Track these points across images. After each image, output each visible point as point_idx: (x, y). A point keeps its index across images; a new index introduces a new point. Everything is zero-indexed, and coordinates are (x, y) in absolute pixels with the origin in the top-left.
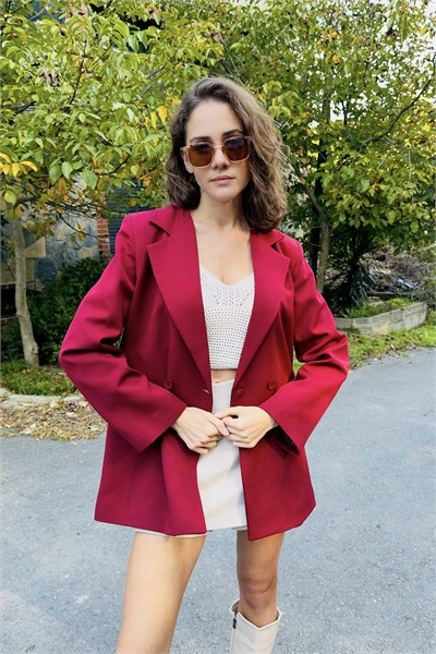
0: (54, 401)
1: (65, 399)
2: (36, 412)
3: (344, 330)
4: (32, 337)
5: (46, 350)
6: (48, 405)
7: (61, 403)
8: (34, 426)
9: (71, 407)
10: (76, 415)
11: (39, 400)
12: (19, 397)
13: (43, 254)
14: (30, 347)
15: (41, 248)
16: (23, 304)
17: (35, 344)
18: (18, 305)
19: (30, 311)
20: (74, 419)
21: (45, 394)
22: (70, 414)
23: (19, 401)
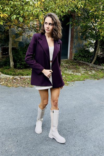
0: (11, 77)
1: (15, 77)
2: (6, 79)
3: (101, 69)
4: (13, 61)
5: (16, 64)
6: (10, 78)
7: (13, 78)
8: (3, 82)
9: (15, 79)
10: (16, 81)
11: (8, 76)
12: (3, 75)
13: (21, 40)
14: (12, 63)
15: (21, 39)
16: (10, 52)
17: (13, 63)
18: (9, 52)
19: (12, 54)
20: (15, 82)
21: (10, 75)
22: (14, 81)
23: (3, 76)
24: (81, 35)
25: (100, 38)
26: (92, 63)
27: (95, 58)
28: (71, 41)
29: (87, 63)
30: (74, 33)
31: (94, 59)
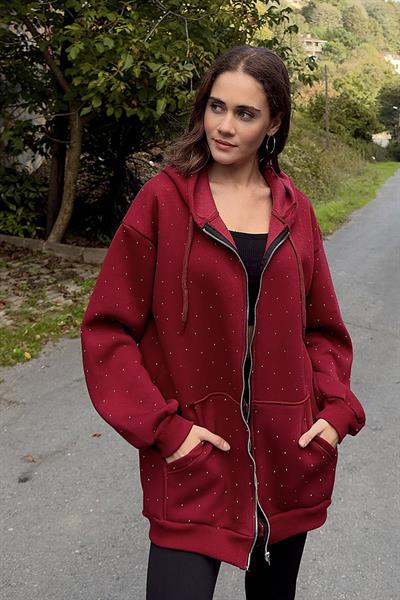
25: (87, 104)
26: (52, 238)
27: (67, 206)
29: (23, 242)
31: (61, 213)
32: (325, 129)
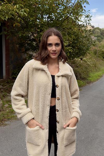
24: (19, 46)
28: (6, 55)
30: (9, 45)
32: (97, 57)
